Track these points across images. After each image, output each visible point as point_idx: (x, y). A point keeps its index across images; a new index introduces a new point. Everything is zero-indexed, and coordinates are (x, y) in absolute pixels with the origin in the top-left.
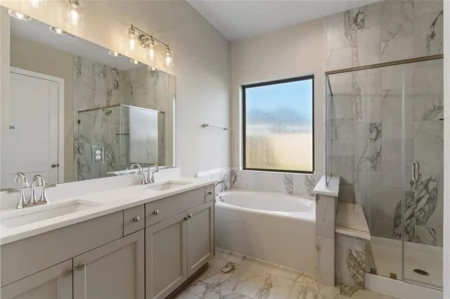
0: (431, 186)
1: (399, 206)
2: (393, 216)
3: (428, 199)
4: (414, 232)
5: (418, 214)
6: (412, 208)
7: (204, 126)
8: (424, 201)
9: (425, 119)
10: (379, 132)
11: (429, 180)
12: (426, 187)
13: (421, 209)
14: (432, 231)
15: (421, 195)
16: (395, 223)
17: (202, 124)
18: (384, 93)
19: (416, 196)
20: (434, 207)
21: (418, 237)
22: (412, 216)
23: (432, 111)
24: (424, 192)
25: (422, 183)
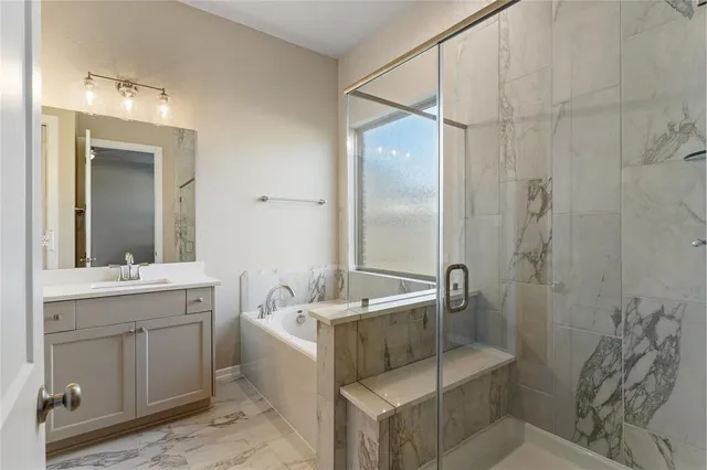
0: (664, 328)
1: (588, 369)
2: (574, 389)
3: (655, 363)
4: (620, 437)
5: (629, 395)
6: (616, 377)
7: (264, 199)
8: (644, 366)
9: (647, 161)
10: (546, 199)
11: (657, 316)
12: (650, 332)
13: (636, 385)
14: (663, 446)
15: (639, 349)
16: (578, 407)
17: (260, 196)
18: (557, 110)
19: (626, 352)
20: (671, 386)
21: (629, 453)
22: (615, 397)
23: (666, 138)
24: (646, 343)
25: (641, 321)
